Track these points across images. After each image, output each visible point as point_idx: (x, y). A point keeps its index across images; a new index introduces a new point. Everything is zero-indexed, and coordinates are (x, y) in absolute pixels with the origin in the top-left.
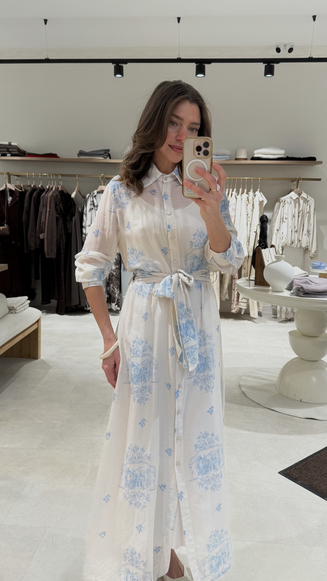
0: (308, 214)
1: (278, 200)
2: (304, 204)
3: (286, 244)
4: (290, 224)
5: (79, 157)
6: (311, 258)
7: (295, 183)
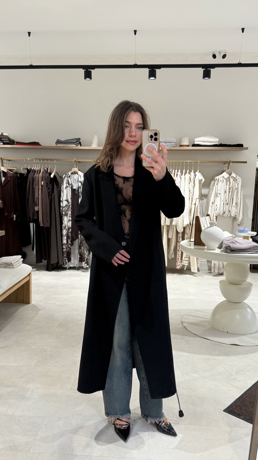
0: (236, 190)
1: (213, 179)
2: (234, 182)
3: (219, 214)
4: (222, 198)
5: (56, 145)
6: (239, 225)
7: (227, 165)
